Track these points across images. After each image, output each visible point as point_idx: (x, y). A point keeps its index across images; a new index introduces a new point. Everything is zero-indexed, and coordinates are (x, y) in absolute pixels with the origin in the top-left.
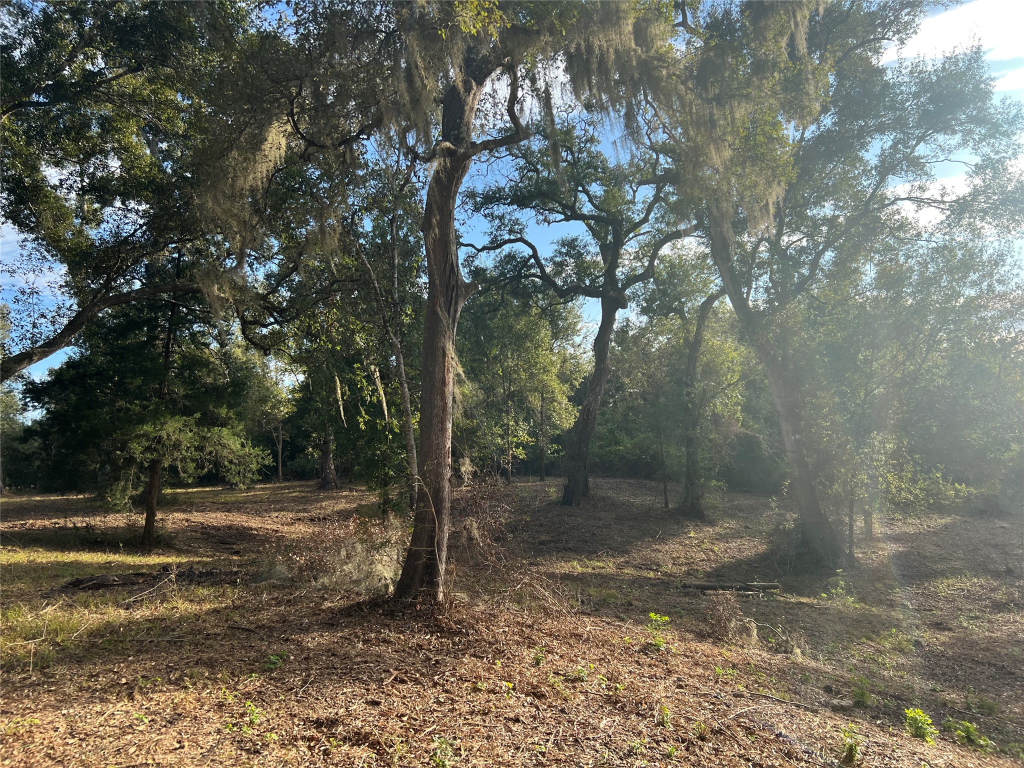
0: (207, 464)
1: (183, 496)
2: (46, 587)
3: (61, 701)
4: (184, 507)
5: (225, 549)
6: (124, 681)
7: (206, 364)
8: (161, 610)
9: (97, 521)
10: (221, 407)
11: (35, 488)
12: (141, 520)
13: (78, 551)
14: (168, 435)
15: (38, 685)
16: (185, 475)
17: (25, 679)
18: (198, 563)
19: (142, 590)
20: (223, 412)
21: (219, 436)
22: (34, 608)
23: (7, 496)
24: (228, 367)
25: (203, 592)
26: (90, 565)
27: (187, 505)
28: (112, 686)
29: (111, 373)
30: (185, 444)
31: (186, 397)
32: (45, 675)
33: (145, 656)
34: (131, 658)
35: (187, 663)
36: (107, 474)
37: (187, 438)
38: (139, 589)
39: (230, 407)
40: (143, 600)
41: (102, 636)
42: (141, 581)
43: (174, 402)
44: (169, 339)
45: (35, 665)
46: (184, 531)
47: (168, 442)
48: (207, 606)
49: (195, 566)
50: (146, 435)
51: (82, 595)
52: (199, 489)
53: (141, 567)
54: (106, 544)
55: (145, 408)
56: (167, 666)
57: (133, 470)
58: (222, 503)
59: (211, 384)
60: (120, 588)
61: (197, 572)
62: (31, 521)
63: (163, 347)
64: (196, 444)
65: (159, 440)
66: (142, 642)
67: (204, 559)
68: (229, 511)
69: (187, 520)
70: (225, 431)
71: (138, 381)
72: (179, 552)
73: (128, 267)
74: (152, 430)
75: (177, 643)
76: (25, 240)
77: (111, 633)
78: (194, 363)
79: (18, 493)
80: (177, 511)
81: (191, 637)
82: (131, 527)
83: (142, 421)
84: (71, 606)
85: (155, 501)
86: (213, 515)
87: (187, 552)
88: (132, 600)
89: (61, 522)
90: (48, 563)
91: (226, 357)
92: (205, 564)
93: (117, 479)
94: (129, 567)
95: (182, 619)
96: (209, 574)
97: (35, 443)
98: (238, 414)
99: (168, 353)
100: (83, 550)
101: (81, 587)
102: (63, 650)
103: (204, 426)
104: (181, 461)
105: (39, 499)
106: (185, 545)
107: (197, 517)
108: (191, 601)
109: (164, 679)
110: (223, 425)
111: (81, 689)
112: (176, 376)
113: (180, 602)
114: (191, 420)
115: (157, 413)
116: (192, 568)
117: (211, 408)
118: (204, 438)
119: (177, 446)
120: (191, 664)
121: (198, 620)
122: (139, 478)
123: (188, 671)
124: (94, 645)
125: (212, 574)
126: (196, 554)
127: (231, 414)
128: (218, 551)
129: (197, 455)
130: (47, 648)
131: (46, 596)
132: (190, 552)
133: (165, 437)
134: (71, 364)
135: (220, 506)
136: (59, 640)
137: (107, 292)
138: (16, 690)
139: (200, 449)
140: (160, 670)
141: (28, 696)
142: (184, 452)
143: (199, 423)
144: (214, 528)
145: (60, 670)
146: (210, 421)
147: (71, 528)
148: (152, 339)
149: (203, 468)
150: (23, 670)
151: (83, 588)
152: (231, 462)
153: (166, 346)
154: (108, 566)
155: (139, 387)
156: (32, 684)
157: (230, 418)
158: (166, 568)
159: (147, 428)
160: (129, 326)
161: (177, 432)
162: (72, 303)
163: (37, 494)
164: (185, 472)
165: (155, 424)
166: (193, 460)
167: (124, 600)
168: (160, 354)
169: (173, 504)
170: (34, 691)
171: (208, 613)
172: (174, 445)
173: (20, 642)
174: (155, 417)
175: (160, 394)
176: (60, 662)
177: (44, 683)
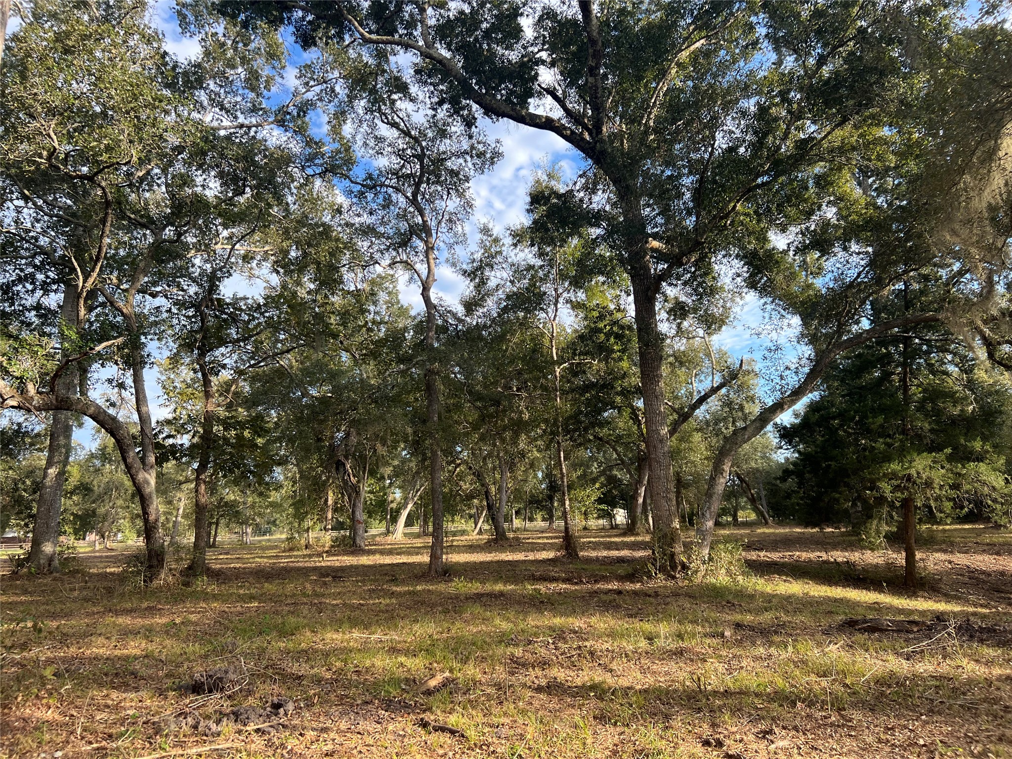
0: (966, 503)
1: (940, 535)
2: (824, 622)
3: (864, 750)
4: (944, 546)
5: (1001, 598)
6: (922, 742)
7: (951, 395)
8: (945, 668)
9: (855, 556)
10: (975, 440)
11: (794, 519)
12: (899, 558)
13: (844, 587)
14: (918, 473)
15: (838, 726)
16: (942, 515)
17: (825, 717)
18: (975, 614)
19: (919, 640)
20: (977, 445)
21: (977, 472)
22: (819, 644)
23: (772, 527)
24: (974, 393)
25: (990, 652)
26: (858, 604)
27: (948, 544)
28: (910, 745)
29: (852, 413)
30: (937, 482)
31: (932, 431)
32: (842, 716)
33: (940, 718)
34: (923, 717)
35: (988, 737)
36: (860, 512)
37: (939, 476)
38: (915, 639)
39: (985, 439)
40: (923, 651)
41: (889, 686)
42: (915, 630)
43: (920, 437)
44: (905, 374)
45: (833, 705)
46: (948, 573)
47: (918, 481)
48: (997, 671)
49: (972, 618)
50: (894, 475)
51: (860, 637)
52: (958, 527)
53: (911, 612)
54: (869, 581)
55: (889, 445)
56: (966, 735)
57: (886, 509)
58: (988, 544)
59: (959, 416)
60: (895, 635)
61: (976, 627)
62: (798, 553)
63: (899, 382)
64: (951, 482)
65: (909, 478)
66: (932, 700)
67: (979, 610)
68: (998, 554)
69: (950, 562)
70: (982, 467)
71: (880, 419)
72: (948, 598)
73: (856, 309)
74: (899, 468)
75: (971, 710)
77: (897, 683)
78: (935, 394)
79: (780, 524)
80: (937, 551)
81: (986, 705)
82: (889, 566)
83: (888, 459)
84: (851, 647)
85: (913, 541)
86: (980, 557)
87: (957, 598)
88: (910, 649)
89: (824, 556)
90: (820, 597)
91: (971, 385)
92: (984, 617)
93: (870, 517)
94: (901, 611)
95: (970, 682)
96: (991, 631)
97: (792, 483)
98: (995, 446)
99: (906, 389)
100: (849, 586)
101: (857, 627)
102: (854, 693)
103: (957, 461)
104: (936, 500)
105: (798, 530)
106: (953, 590)
107: (961, 559)
108: (977, 661)
109: (964, 749)
110: (980, 459)
111: (880, 741)
112: (918, 409)
113: (965, 661)
114: (941, 456)
115: (904, 450)
116: (968, 620)
117: (962, 441)
118: (960, 474)
119: (929, 484)
120: (993, 739)
121: (990, 686)
122: (892, 517)
123: (990, 746)
124: (882, 694)
125: (995, 630)
126: (967, 602)
127: (988, 447)
128: (992, 599)
129: (953, 493)
130: (838, 688)
131: (826, 632)
132: (959, 598)
133: (915, 475)
134: (813, 407)
135: (986, 548)
136: (848, 682)
137: (840, 336)
138: (819, 727)
139: (956, 487)
140: (959, 738)
141: (831, 736)
142: (937, 491)
143: (950, 459)
144: (983, 572)
145: (857, 716)
146: (965, 456)
147: (832, 563)
148: (886, 376)
149: (962, 508)
150: (822, 708)
151: (860, 629)
152: (995, 501)
153: (903, 380)
154: (876, 607)
155: (882, 426)
156: (832, 725)
157: (987, 452)
158: (940, 618)
159: (895, 466)
160: (863, 365)
161: (928, 469)
162: (807, 351)
163: (798, 525)
164: (941, 512)
165: (902, 461)
166: (949, 500)
167: (902, 648)
168: (898, 388)
169: (930, 543)
170: (836, 732)
171: (999, 679)
172: (926, 484)
173: (813, 678)
174: (902, 454)
175: (904, 432)
176: (854, 705)
177: (843, 725)
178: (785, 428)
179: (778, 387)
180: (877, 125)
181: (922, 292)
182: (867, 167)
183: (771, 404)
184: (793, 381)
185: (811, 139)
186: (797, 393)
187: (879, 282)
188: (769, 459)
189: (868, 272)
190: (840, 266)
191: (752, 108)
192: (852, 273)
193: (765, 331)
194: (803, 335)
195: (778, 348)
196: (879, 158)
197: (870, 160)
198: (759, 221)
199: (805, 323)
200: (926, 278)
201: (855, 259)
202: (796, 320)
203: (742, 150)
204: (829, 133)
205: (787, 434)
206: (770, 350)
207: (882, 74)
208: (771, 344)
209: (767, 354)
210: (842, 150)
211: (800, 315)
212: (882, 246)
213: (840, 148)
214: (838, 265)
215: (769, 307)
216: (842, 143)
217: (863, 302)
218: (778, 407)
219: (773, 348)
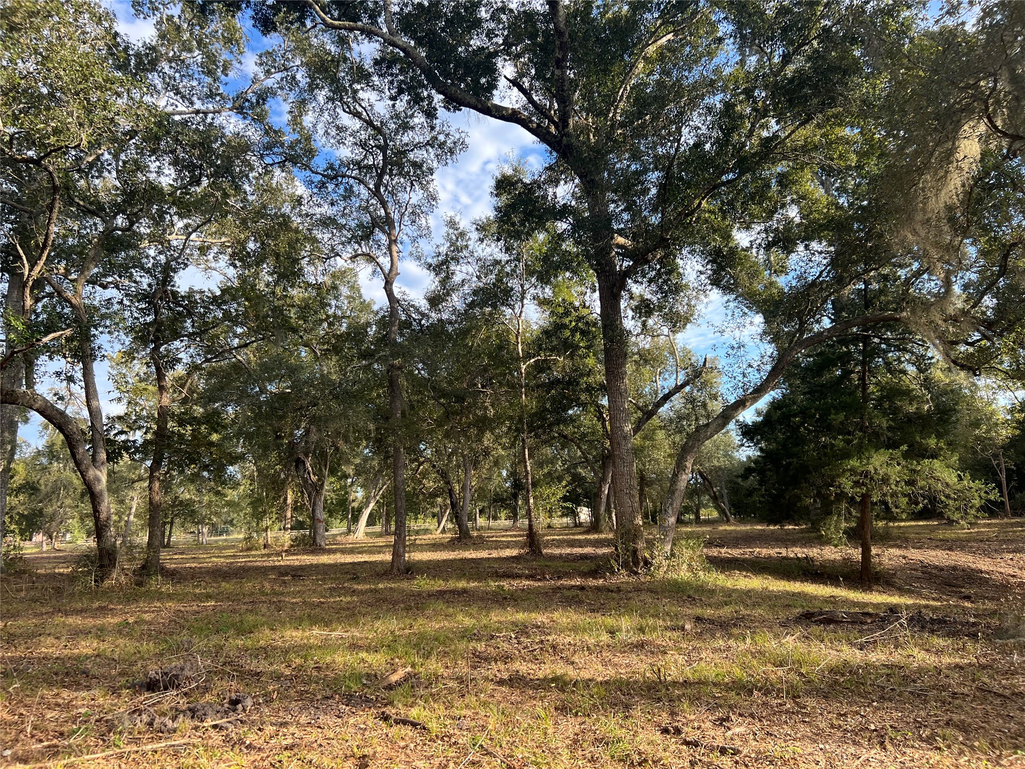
0: (920, 499)
1: (896, 531)
2: (782, 615)
3: (817, 735)
4: (898, 542)
5: (952, 592)
6: (873, 727)
7: (907, 393)
8: (897, 657)
9: (814, 552)
10: (930, 437)
11: (755, 517)
12: (856, 554)
13: (802, 581)
14: (876, 470)
15: (793, 713)
16: (898, 510)
17: (781, 705)
18: (926, 607)
19: (872, 631)
20: (932, 442)
21: (930, 469)
22: (777, 636)
23: (734, 525)
24: (930, 392)
25: (939, 642)
26: (816, 597)
27: (902, 541)
28: (861, 730)
29: (813, 411)
30: (894, 478)
31: (889, 428)
32: (797, 704)
33: (890, 705)
34: (875, 704)
35: (936, 722)
36: (819, 508)
37: (895, 472)
38: (868, 630)
39: (939, 436)
40: (875, 641)
41: (843, 675)
42: (869, 621)
43: (877, 435)
44: (864, 372)
45: (788, 693)
46: (902, 569)
47: (876, 477)
48: (947, 660)
49: (923, 611)
50: (853, 471)
51: (816, 629)
52: (913, 523)
53: (866, 605)
54: (826, 576)
55: (848, 442)
56: (915, 720)
57: (844, 505)
58: (941, 540)
59: (915, 413)
60: (850, 626)
61: (928, 619)
62: (758, 550)
63: (859, 380)
64: (906, 478)
65: (866, 474)
66: (883, 688)
67: (932, 603)
68: (950, 549)
69: (904, 557)
70: (936, 463)
71: (841, 416)
72: (901, 591)
73: (818, 308)
74: (858, 464)
75: (921, 696)
76: (728, 301)
77: (850, 672)
78: (894, 393)
79: (742, 521)
80: (892, 547)
81: (935, 692)
82: (847, 561)
83: (847, 456)
84: (807, 638)
85: (869, 537)
86: (933, 553)
87: (910, 593)
88: (863, 640)
89: (784, 552)
90: (779, 591)
91: (927, 383)
92: (935, 609)
93: (829, 513)
94: (855, 604)
95: (920, 670)
96: (941, 622)
97: (753, 479)
98: (950, 444)
99: (865, 387)
100: (807, 581)
101: (813, 620)
102: (809, 682)
103: (912, 459)
104: (892, 496)
105: (759, 527)
106: (907, 584)
107: (915, 555)
108: (927, 650)
109: (914, 733)
110: (934, 456)
111: (832, 726)
112: (875, 407)
113: (916, 650)
114: (897, 453)
115: (862, 447)
116: (920, 612)
117: (918, 438)
118: (915, 471)
119: (885, 480)
120: (941, 723)
121: (939, 674)
122: (850, 513)
123: (939, 731)
124: (836, 682)
125: (945, 622)
126: (920, 595)
127: (942, 445)
128: (944, 593)
129: (908, 489)
130: (794, 677)
131: (784, 625)
132: (913, 592)
133: (873, 472)
134: (775, 405)
135: (939, 543)
136: (803, 671)
137: (802, 335)
138: (775, 714)
139: (911, 483)
140: (908, 723)
141: (786, 722)
142: (893, 487)
143: (906, 456)
144: (936, 567)
145: (810, 702)
146: (919, 453)
147: (792, 559)
148: (847, 374)
149: (917, 504)
150: (778, 696)
151: (816, 621)
152: (948, 497)
153: (862, 379)
154: (832, 600)
155: (842, 423)
156: (787, 712)
157: (941, 449)
158: (893, 610)
159: (854, 463)
160: (824, 363)
161: (885, 466)
162: (770, 349)
163: (760, 522)
164: (897, 508)
165: (860, 458)
166: (905, 495)
167: (856, 639)
168: (857, 387)
169: (886, 539)
170: (791, 718)
171: (949, 667)
172: (883, 480)
173: (770, 667)
174: (860, 451)
175: (862, 429)
176: (808, 693)
177: (798, 712)
178: (746, 426)
179: (741, 385)
180: (840, 125)
181: (881, 292)
182: (830, 166)
183: (733, 401)
184: (755, 378)
185: (775, 136)
186: (759, 391)
187: (840, 282)
188: (731, 457)
189: (829, 272)
190: (803, 264)
191: (718, 106)
192: (815, 271)
193: (729, 329)
194: (765, 333)
195: (741, 346)
196: (841, 157)
197: (832, 160)
198: (724, 218)
199: (767, 321)
200: (885, 278)
201: (817, 258)
202: (759, 319)
203: (708, 146)
204: (793, 132)
205: (748, 432)
206: (733, 348)
207: (845, 72)
208: (734, 343)
209: (730, 351)
210: (807, 148)
211: (763, 314)
212: (843, 246)
213: (803, 147)
214: (801, 264)
215: (732, 305)
216: (805, 142)
217: (825, 301)
218: (741, 404)
219: (736, 346)
